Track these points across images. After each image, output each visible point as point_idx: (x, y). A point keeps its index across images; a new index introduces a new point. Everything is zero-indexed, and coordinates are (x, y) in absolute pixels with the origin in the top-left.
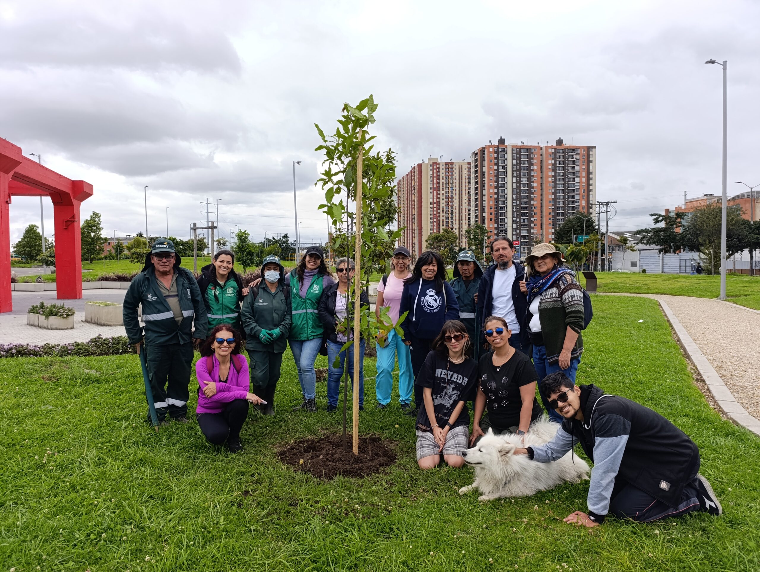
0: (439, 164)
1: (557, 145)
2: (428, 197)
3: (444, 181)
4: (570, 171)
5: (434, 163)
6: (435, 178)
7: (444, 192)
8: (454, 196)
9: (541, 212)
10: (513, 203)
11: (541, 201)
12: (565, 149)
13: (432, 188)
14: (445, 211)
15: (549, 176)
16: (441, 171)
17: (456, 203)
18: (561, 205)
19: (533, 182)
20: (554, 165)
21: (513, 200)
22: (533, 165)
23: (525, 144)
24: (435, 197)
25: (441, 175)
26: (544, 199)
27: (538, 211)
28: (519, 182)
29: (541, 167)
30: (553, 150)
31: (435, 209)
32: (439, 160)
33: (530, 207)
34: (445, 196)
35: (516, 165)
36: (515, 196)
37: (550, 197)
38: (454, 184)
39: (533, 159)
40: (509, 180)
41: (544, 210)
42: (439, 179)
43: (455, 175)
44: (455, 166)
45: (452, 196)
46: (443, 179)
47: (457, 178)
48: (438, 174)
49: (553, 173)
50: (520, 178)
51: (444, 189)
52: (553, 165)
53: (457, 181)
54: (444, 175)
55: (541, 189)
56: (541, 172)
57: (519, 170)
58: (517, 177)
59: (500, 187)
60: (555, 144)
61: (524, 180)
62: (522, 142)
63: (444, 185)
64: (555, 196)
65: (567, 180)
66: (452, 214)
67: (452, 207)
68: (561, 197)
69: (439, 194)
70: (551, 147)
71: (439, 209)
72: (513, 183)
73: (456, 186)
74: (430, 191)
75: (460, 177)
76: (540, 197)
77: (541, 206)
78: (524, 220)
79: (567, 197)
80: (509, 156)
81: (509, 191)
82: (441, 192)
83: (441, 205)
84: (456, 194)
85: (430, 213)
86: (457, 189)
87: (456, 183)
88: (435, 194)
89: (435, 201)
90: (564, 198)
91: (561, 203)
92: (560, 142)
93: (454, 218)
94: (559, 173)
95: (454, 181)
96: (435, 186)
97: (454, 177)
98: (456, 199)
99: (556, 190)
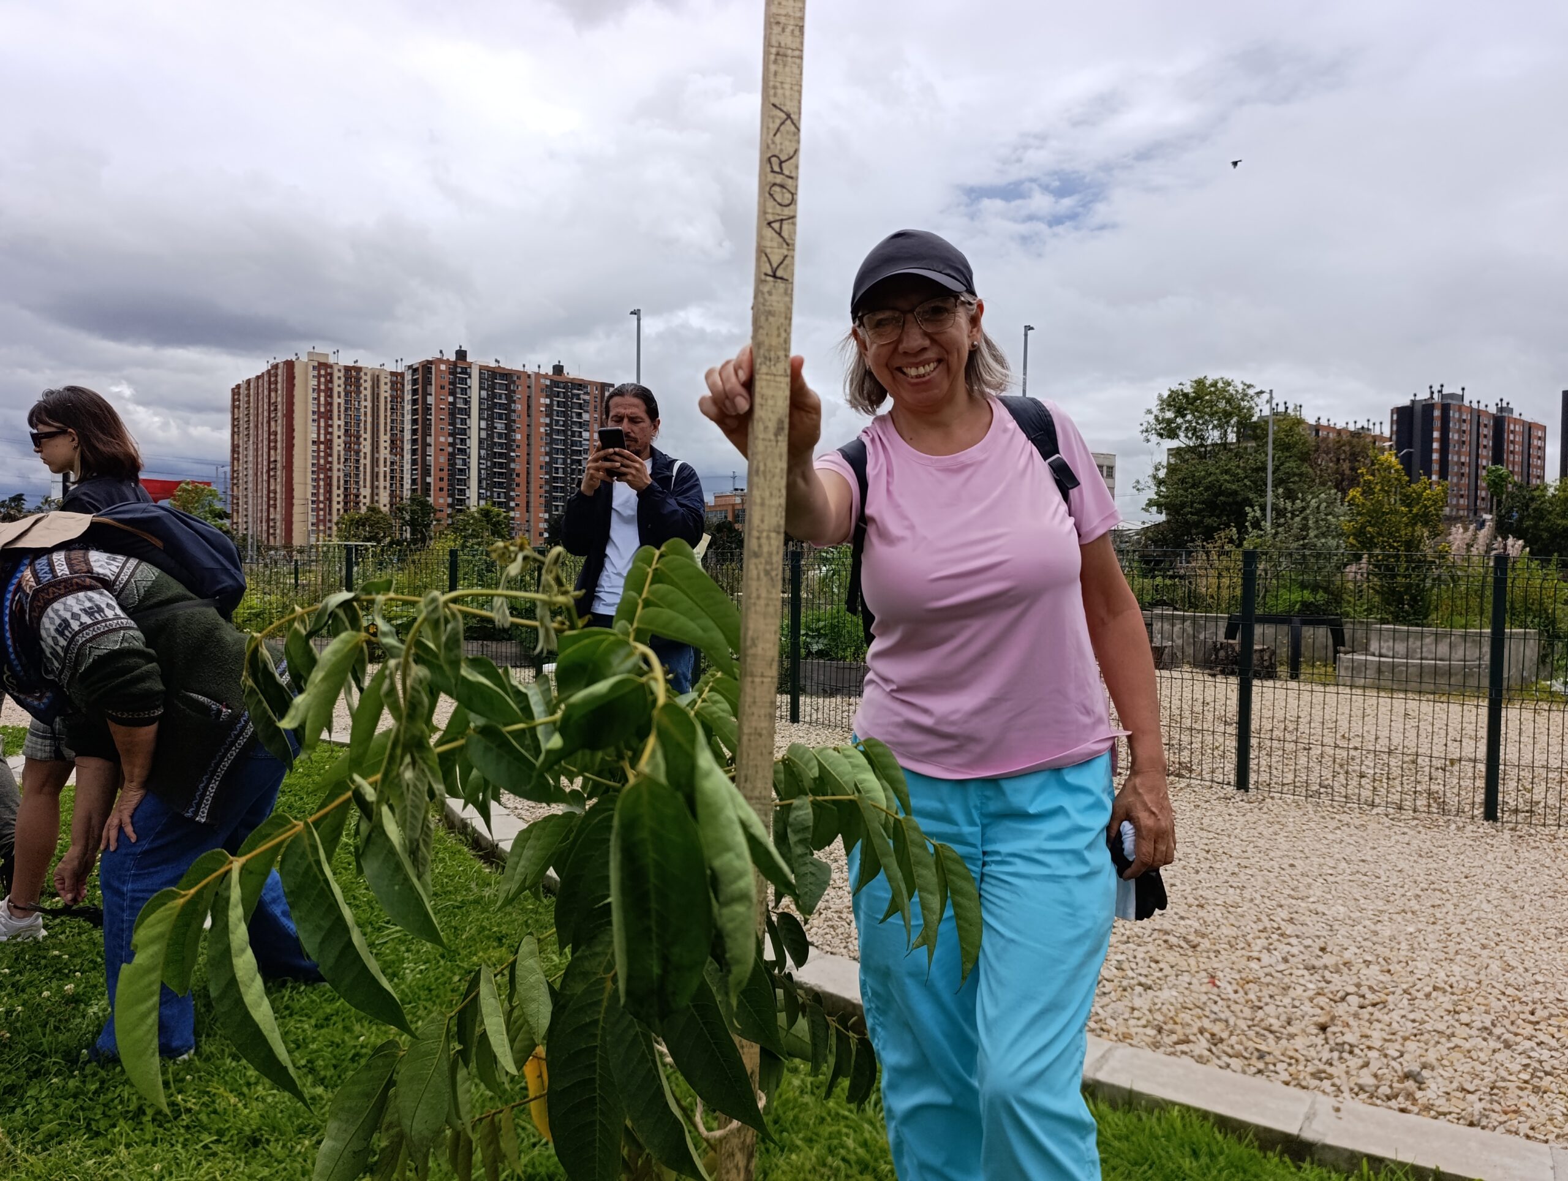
0: (331, 367)
1: (554, 373)
2: (306, 431)
3: (342, 401)
4: (575, 420)
5: (320, 364)
6: (322, 394)
7: (342, 423)
8: (362, 432)
9: (528, 483)
10: (479, 463)
11: (528, 463)
12: (567, 383)
13: (317, 413)
14: (342, 460)
15: (541, 425)
16: (336, 382)
17: (366, 447)
18: (561, 475)
19: (514, 431)
20: (549, 407)
21: (480, 457)
22: (514, 402)
23: (502, 365)
24: (322, 431)
25: (336, 389)
26: (532, 462)
27: (522, 480)
28: (491, 428)
29: (529, 407)
30: (548, 382)
31: (322, 454)
32: (331, 360)
33: (509, 474)
34: (343, 431)
35: (487, 400)
36: (483, 452)
37: (542, 459)
38: (362, 410)
39: (514, 392)
40: (475, 424)
41: (532, 480)
42: (331, 396)
43: (364, 392)
44: (366, 374)
45: (358, 431)
46: (339, 397)
47: (369, 398)
48: (330, 385)
49: (548, 421)
50: (493, 423)
51: (342, 416)
52: (547, 405)
53: (369, 404)
54: (341, 389)
55: (528, 445)
56: (529, 416)
57: (491, 408)
58: (487, 420)
59: (459, 434)
60: (551, 373)
61: (500, 426)
62: (497, 361)
63: (342, 409)
64: (551, 458)
65: (569, 433)
66: (357, 468)
67: (358, 452)
68: (560, 461)
69: (331, 426)
70: (546, 376)
71: (331, 455)
72: (480, 429)
73: (365, 414)
74: (311, 417)
75: (375, 397)
76: (526, 457)
77: (528, 473)
78: (499, 494)
79: (569, 461)
80: (474, 382)
81: (473, 443)
82: (336, 422)
83: (336, 448)
84: (365, 429)
85: (310, 461)
86: (369, 419)
87: (366, 407)
88: (322, 424)
89: (322, 439)
90: (565, 462)
91: (560, 470)
92: (558, 369)
93: (362, 476)
94: (557, 421)
95: (363, 403)
96: (322, 409)
97: (362, 396)
98: (365, 439)
99: (552, 449)
